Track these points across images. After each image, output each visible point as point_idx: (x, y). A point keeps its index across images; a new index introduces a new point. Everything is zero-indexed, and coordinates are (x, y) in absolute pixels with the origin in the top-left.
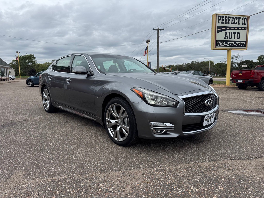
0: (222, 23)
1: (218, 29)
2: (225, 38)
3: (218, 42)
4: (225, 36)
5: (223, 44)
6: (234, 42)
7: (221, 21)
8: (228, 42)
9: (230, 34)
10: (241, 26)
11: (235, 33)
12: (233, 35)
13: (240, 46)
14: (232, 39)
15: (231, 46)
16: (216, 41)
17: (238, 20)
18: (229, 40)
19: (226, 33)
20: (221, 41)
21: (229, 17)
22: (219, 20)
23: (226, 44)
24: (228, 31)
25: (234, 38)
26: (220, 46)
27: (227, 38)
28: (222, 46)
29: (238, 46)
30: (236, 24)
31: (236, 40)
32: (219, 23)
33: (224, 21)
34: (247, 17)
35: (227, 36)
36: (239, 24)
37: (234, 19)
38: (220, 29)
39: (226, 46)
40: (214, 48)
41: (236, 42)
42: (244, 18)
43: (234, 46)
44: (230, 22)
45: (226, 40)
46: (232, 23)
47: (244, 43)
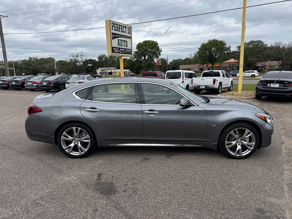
0: (115, 30)
1: (113, 36)
2: (118, 45)
3: (114, 48)
4: (118, 44)
5: (117, 51)
6: (124, 50)
7: (114, 28)
8: (120, 49)
9: (121, 41)
10: (127, 35)
11: (124, 41)
12: (123, 42)
13: (128, 54)
14: (123, 47)
15: (123, 53)
16: (113, 48)
17: (125, 28)
18: (121, 47)
19: (119, 40)
20: (116, 48)
21: (119, 25)
22: (113, 27)
23: (119, 51)
24: (120, 39)
25: (124, 46)
26: (115, 52)
27: (120, 46)
28: (117, 53)
29: (127, 54)
30: (124, 32)
31: (125, 47)
32: (112, 29)
33: (116, 29)
34: (130, 27)
35: (119, 44)
36: (126, 33)
37: (122, 27)
38: (114, 36)
39: (119, 53)
40: (111, 54)
41: (126, 50)
42: (129, 27)
43: (125, 53)
44: (120, 30)
45: (119, 47)
46: (122, 32)
47: (130, 51)
